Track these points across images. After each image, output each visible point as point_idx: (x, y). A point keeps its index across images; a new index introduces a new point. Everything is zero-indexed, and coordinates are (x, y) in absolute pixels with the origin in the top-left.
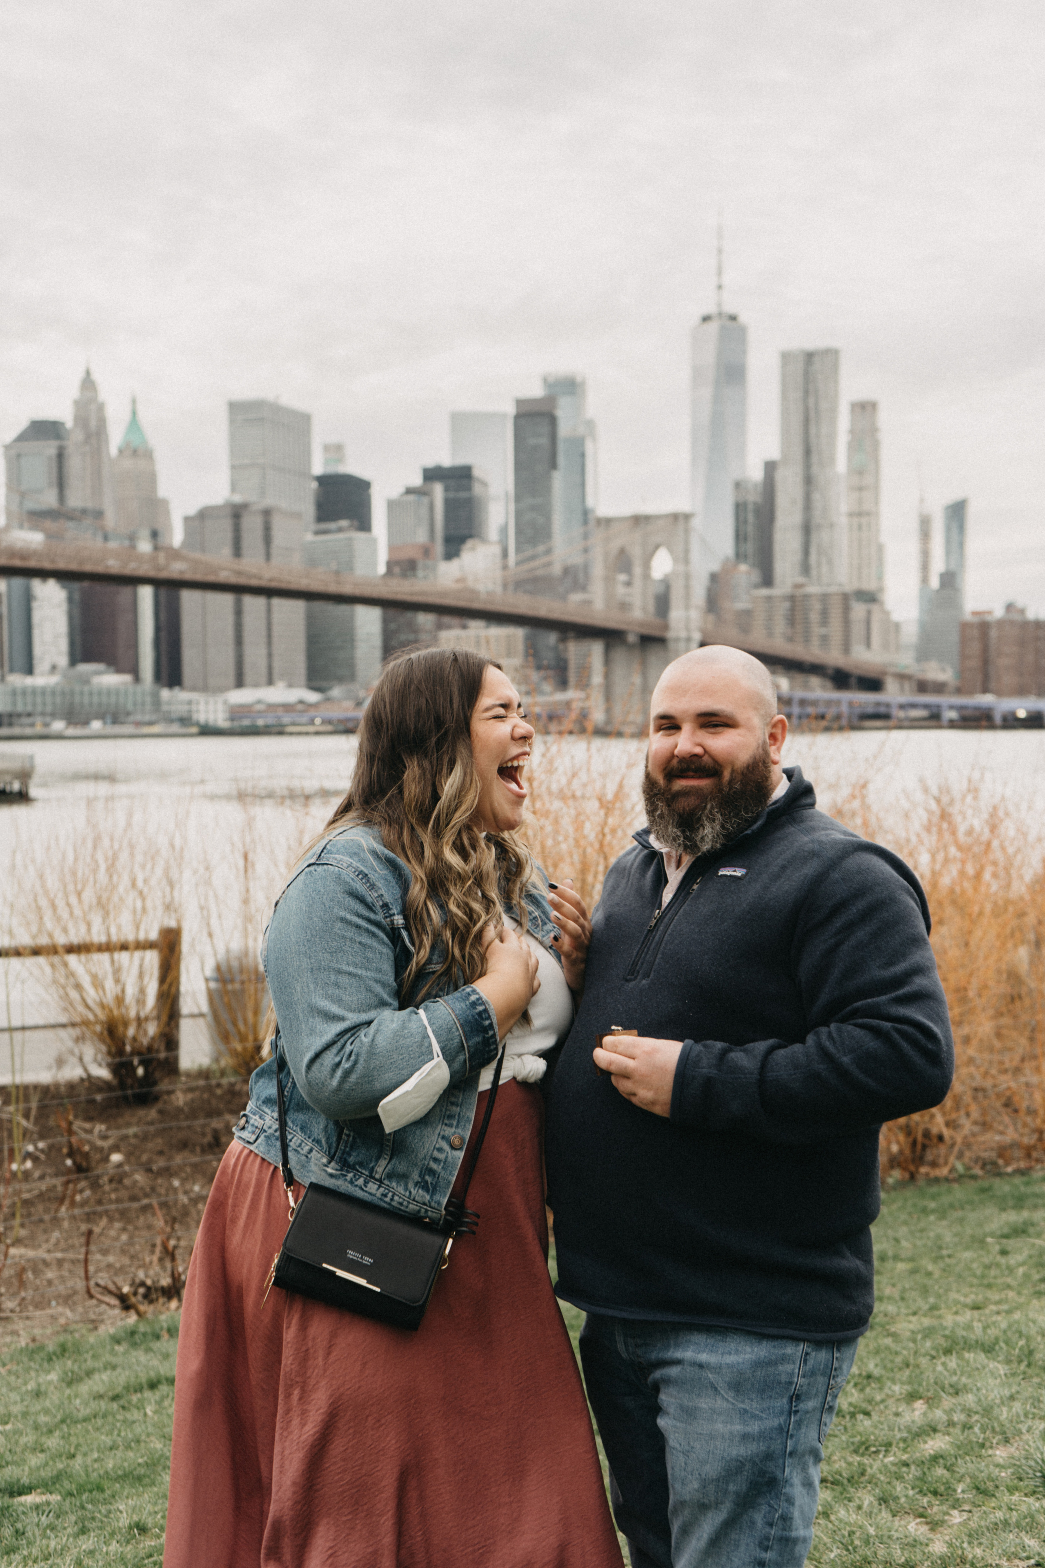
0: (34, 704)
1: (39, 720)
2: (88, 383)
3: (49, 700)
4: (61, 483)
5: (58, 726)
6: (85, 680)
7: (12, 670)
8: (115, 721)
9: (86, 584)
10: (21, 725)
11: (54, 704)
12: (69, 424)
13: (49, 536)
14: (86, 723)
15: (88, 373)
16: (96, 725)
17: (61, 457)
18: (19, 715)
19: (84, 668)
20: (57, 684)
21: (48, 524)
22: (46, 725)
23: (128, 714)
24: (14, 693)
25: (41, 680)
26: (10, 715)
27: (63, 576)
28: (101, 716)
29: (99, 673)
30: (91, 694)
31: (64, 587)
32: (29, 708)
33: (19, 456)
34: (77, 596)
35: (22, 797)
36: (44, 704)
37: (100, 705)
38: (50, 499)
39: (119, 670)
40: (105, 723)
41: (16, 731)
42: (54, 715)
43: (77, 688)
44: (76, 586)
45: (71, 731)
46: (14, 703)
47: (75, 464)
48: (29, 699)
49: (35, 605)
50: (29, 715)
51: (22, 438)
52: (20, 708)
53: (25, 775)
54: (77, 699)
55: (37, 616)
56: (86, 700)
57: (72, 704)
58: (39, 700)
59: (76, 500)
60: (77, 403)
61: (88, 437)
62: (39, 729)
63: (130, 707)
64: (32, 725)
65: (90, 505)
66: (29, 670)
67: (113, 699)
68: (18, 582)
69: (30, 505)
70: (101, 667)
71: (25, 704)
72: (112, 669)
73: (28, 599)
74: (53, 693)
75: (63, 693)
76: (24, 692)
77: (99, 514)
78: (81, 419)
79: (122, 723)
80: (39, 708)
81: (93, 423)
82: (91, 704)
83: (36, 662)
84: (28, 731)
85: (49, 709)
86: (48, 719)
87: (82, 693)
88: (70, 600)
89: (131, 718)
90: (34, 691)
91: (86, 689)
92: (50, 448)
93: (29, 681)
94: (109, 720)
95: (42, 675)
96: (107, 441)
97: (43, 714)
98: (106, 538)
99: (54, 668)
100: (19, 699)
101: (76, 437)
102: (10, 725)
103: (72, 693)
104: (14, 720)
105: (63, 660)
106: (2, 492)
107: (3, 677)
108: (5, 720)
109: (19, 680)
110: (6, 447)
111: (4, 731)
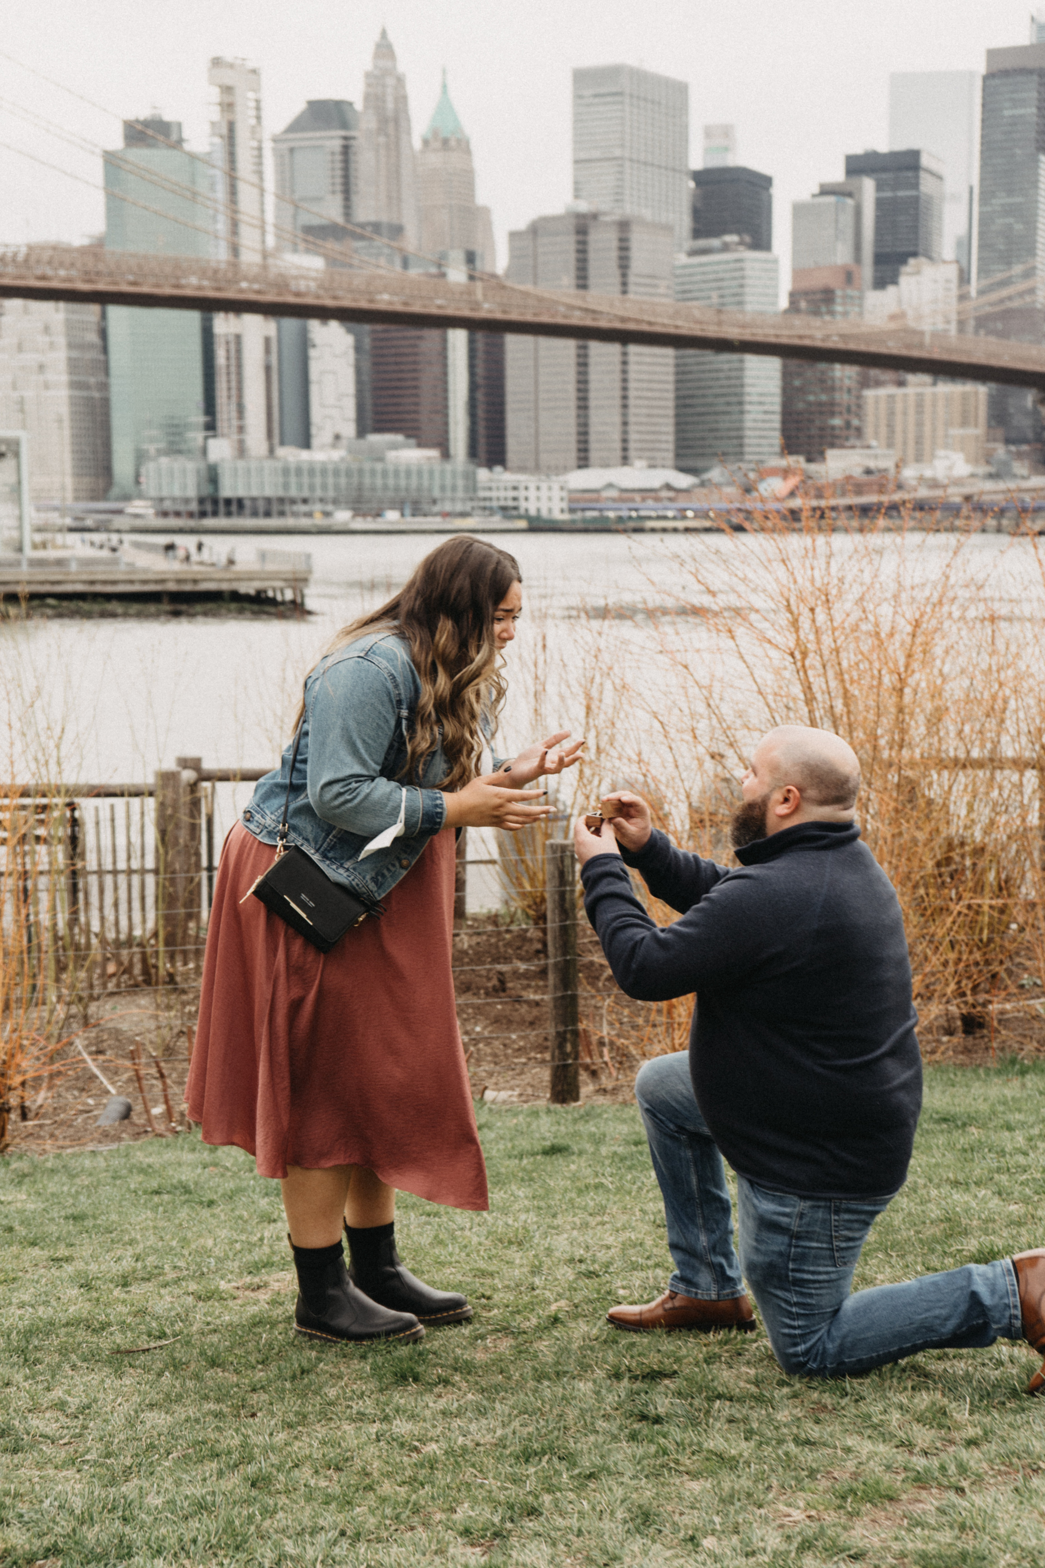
0: (312, 488)
1: (317, 508)
2: (384, 49)
3: (330, 480)
4: (347, 189)
5: (342, 516)
6: (377, 456)
7: (282, 443)
8: (417, 512)
9: (379, 327)
10: (295, 514)
11: (337, 487)
12: (359, 106)
13: (331, 261)
14: (378, 513)
15: (384, 34)
16: (392, 516)
17: (346, 151)
18: (293, 501)
19: (375, 439)
20: (342, 459)
21: (330, 244)
22: (327, 514)
23: (433, 502)
24: (286, 472)
25: (320, 454)
26: (281, 500)
27: (349, 316)
28: (399, 505)
29: (395, 447)
30: (384, 473)
31: (349, 331)
32: (306, 494)
33: (291, 151)
34: (367, 341)
36: (324, 487)
37: (397, 489)
38: (331, 210)
39: (420, 445)
40: (403, 515)
41: (290, 522)
42: (336, 502)
43: (367, 466)
44: (367, 328)
45: (359, 524)
46: (286, 486)
47: (365, 162)
48: (305, 479)
49: (313, 353)
50: (305, 501)
51: (296, 126)
52: (293, 493)
54: (367, 481)
55: (316, 369)
56: (379, 482)
57: (360, 488)
58: (318, 480)
59: (365, 212)
60: (368, 77)
61: (383, 121)
62: (318, 520)
63: (437, 493)
64: (309, 515)
65: (384, 218)
66: (306, 443)
67: (414, 481)
68: (290, 324)
69: (307, 218)
70: (399, 438)
71: (300, 487)
72: (412, 441)
73: (304, 344)
74: (336, 473)
75: (349, 473)
76: (299, 471)
77: (397, 230)
78: (374, 99)
79: (425, 515)
80: (319, 493)
81: (390, 105)
82: (385, 487)
83: (314, 430)
84: (304, 522)
85: (331, 493)
86: (329, 508)
87: (373, 473)
88: (358, 348)
89: (439, 508)
90: (312, 470)
91: (379, 466)
92: (332, 140)
93: (305, 455)
94: (408, 511)
95: (322, 447)
96: (407, 129)
97: (322, 500)
98: (405, 264)
99: (337, 438)
100: (293, 480)
101: (367, 123)
102: (282, 514)
103: (361, 472)
104: (288, 508)
105: (349, 429)
106: (270, 201)
107: (272, 451)
108: (275, 507)
109: (291, 454)
110: (276, 140)
111: (274, 522)
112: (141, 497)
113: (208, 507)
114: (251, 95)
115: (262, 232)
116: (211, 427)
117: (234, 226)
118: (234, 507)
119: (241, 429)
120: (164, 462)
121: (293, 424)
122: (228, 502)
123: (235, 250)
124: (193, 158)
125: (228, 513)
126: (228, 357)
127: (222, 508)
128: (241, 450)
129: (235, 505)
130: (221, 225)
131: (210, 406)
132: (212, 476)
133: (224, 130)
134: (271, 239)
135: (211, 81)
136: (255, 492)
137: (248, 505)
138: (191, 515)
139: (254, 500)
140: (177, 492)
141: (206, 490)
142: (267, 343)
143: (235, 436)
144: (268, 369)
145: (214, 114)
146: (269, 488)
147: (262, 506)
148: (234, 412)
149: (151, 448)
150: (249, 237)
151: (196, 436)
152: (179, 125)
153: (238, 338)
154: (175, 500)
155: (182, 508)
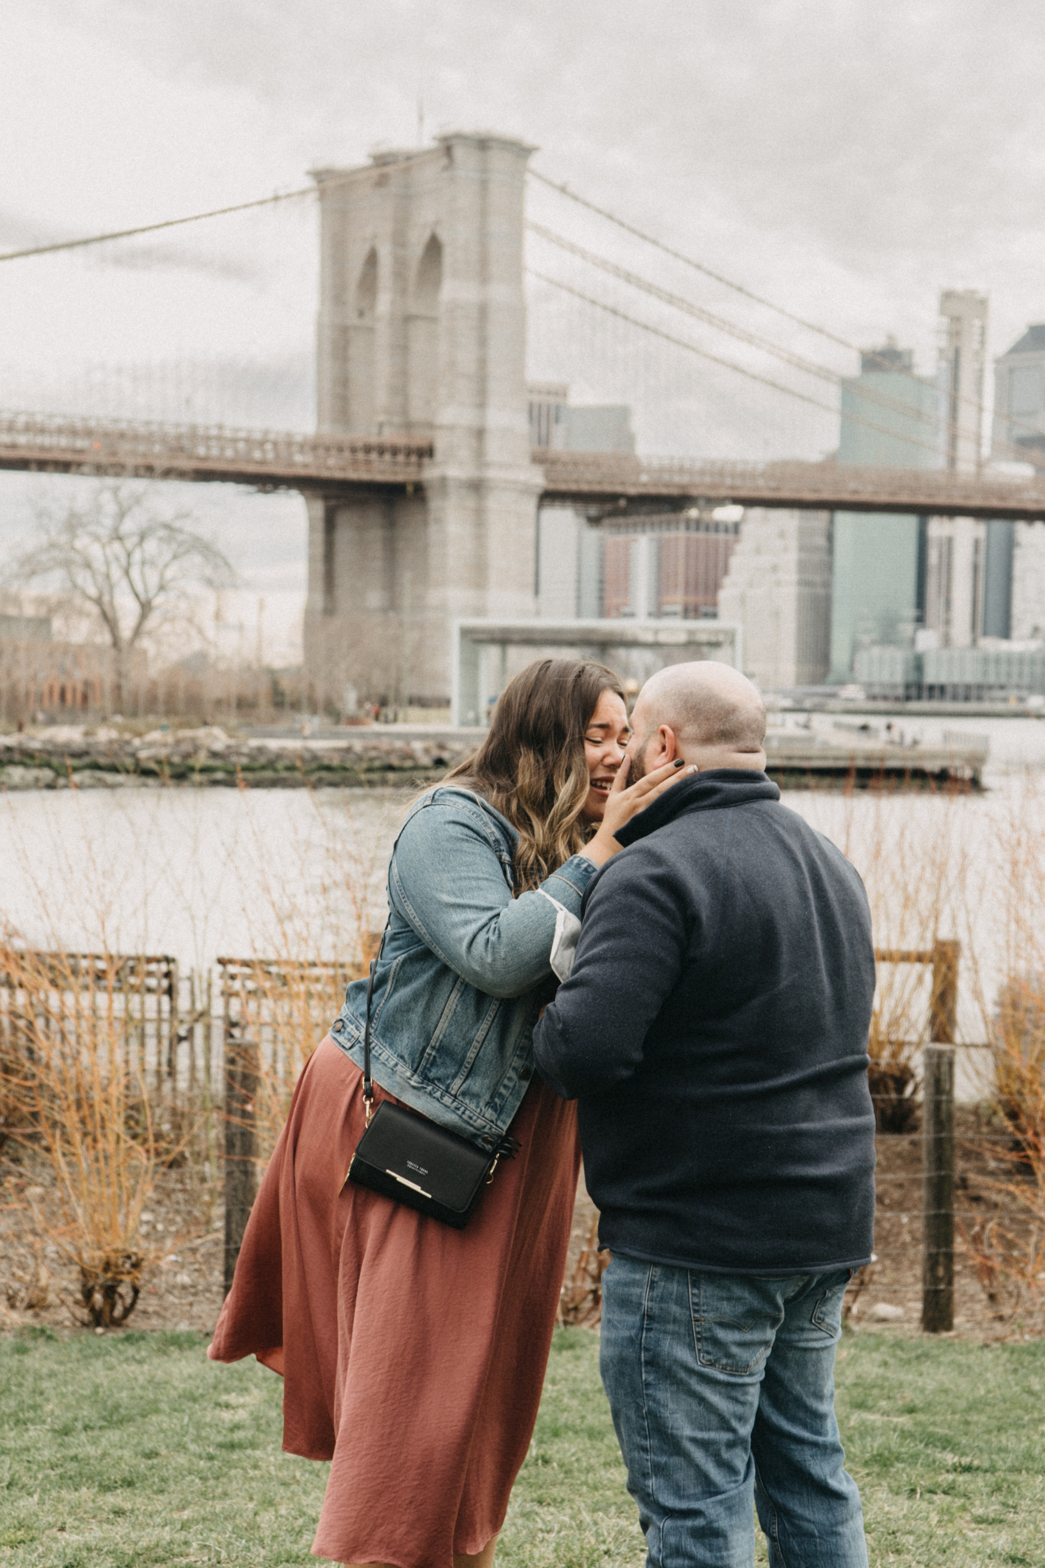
0: (1009, 675)
1: (1013, 694)
3: (1026, 670)
5: (1036, 701)
7: (985, 633)
10: (992, 700)
11: (1032, 674)
18: (990, 687)
20: (1039, 650)
21: (1036, 454)
22: (1021, 700)
24: (986, 660)
25: (1020, 645)
26: (980, 687)
32: (1003, 680)
35: (975, 785)
36: (1020, 675)
41: (986, 706)
42: (1031, 689)
46: (985, 673)
48: (1004, 668)
49: (1018, 552)
50: (1002, 687)
51: (1016, 349)
52: (992, 679)
53: (977, 760)
55: (1019, 566)
58: (1015, 669)
62: (1013, 705)
64: (1005, 700)
66: (1006, 633)
68: (998, 526)
69: (1021, 432)
71: (998, 674)
73: (1010, 544)
74: (1033, 662)
76: (998, 661)
80: (1015, 679)
83: (1015, 622)
84: (999, 707)
85: (1026, 680)
86: (1024, 693)
90: (1009, 659)
93: (1004, 646)
95: (1021, 638)
97: (1019, 687)
99: (1036, 630)
100: (992, 668)
102: (980, 698)
104: (986, 694)
106: (988, 419)
107: (974, 641)
108: (974, 693)
109: (992, 645)
110: (998, 361)
111: (972, 706)
112: (854, 681)
113: (913, 692)
114: (977, 323)
115: (979, 444)
116: (920, 620)
117: (953, 440)
118: (937, 692)
119: (948, 622)
120: (876, 651)
121: (995, 617)
122: (931, 688)
123: (952, 461)
124: (920, 381)
125: (931, 697)
126: (940, 556)
127: (925, 693)
128: (947, 641)
129: (938, 691)
130: (942, 440)
131: (921, 601)
132: (918, 665)
133: (951, 355)
134: (986, 451)
135: (942, 312)
136: (956, 678)
137: (949, 691)
138: (897, 699)
139: (955, 687)
140: (886, 677)
141: (912, 677)
142: (977, 543)
143: (942, 629)
144: (975, 568)
145: (943, 342)
146: (969, 675)
147: (961, 692)
148: (942, 607)
149: (866, 639)
150: (965, 450)
151: (907, 628)
152: (910, 353)
153: (950, 540)
154: (882, 685)
155: (888, 692)
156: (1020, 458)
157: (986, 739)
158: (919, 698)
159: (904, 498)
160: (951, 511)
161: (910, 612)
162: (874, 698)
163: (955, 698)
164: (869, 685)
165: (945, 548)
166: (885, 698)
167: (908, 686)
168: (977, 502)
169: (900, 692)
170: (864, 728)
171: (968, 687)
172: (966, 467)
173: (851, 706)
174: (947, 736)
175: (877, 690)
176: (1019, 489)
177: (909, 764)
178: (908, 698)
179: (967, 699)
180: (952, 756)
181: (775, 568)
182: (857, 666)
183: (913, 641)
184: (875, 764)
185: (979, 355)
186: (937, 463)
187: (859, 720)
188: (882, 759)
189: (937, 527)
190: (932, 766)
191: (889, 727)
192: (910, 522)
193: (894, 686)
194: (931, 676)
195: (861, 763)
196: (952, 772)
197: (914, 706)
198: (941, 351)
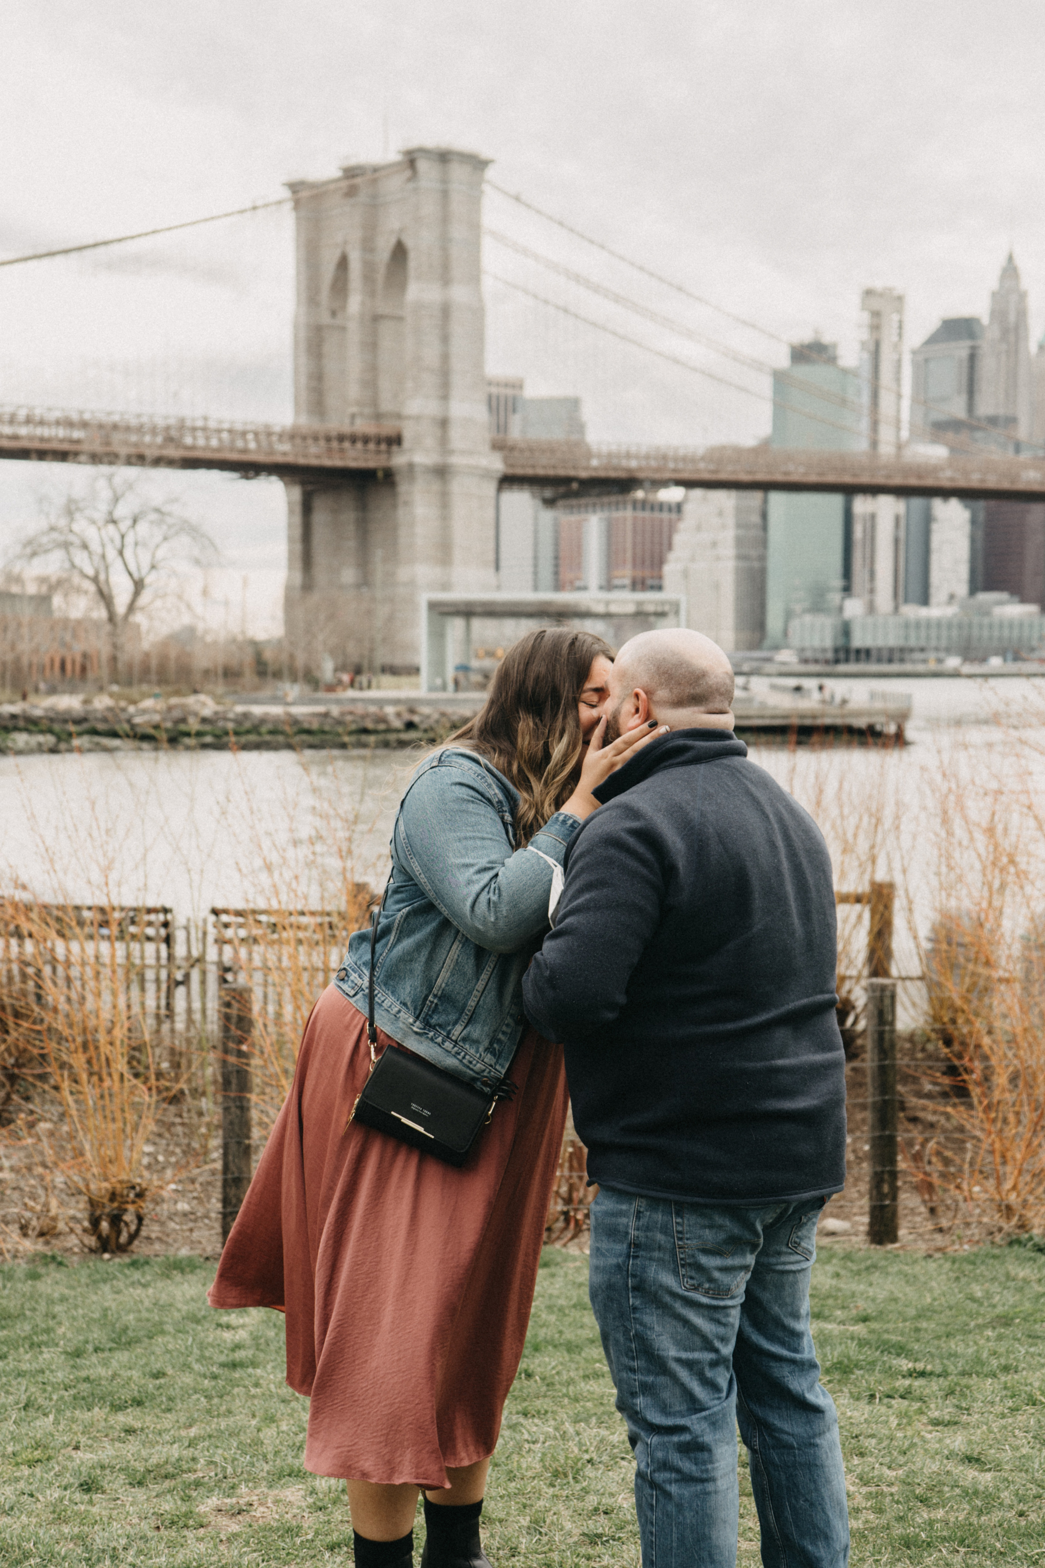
0: (928, 638)
1: (932, 656)
2: (1010, 270)
3: (944, 633)
4: (971, 390)
5: (953, 662)
6: (985, 612)
7: (906, 601)
8: (1017, 658)
9: (993, 503)
10: (913, 661)
11: (949, 638)
12: (985, 320)
13: (953, 449)
14: (984, 660)
15: (1010, 259)
16: (995, 662)
17: (973, 358)
18: (912, 650)
19: (984, 597)
20: (955, 615)
21: (950, 435)
22: (940, 661)
23: (1032, 650)
24: (907, 626)
25: (938, 611)
26: (902, 650)
27: (966, 494)
28: (1002, 652)
29: (1001, 603)
30: (991, 626)
31: (966, 507)
32: (922, 643)
33: (926, 361)
34: (981, 516)
35: (899, 740)
36: (939, 638)
37: (1000, 639)
38: (957, 409)
39: (1023, 600)
40: (1005, 660)
41: (908, 667)
42: (948, 650)
43: (976, 620)
44: (981, 504)
45: (967, 669)
46: (906, 638)
47: (988, 365)
48: (923, 632)
49: (935, 527)
50: (922, 650)
51: (931, 341)
52: (912, 643)
53: (902, 717)
54: (975, 632)
55: (936, 538)
56: (986, 633)
57: (969, 639)
58: (933, 633)
59: (986, 407)
60: (994, 294)
61: (1005, 332)
62: (932, 666)
63: (1035, 643)
64: (925, 661)
65: (1001, 411)
66: (925, 600)
67: (1016, 633)
68: (917, 502)
69: (938, 415)
70: (1004, 596)
71: (918, 638)
72: (1016, 599)
73: (928, 519)
74: (950, 626)
75: (960, 626)
76: (918, 625)
77: (1011, 421)
78: (998, 313)
79: (1024, 660)
80: (933, 643)
81: (1012, 318)
82: (991, 638)
83: (933, 591)
84: (920, 668)
85: (944, 643)
86: (942, 655)
87: (981, 626)
88: (973, 522)
89: (1036, 655)
90: (928, 624)
91: (986, 621)
92: (961, 350)
93: (923, 612)
94: (1010, 656)
95: (939, 605)
96: (1026, 338)
97: (937, 649)
98: (1018, 449)
99: (952, 597)
100: (913, 634)
101: (991, 334)
102: (902, 660)
103: (970, 626)
104: (907, 656)
105: (962, 589)
106: (906, 403)
107: (896, 609)
108: (897, 655)
109: (913, 612)
110: (914, 353)
111: (895, 668)
112: (788, 647)
113: (842, 655)
114: (895, 317)
115: (898, 429)
116: (847, 589)
117: (875, 425)
118: (863, 656)
119: (872, 591)
120: (808, 618)
121: (915, 588)
122: (858, 651)
123: (874, 444)
124: (845, 372)
125: (858, 660)
126: (864, 531)
127: (852, 656)
128: (871, 608)
129: (864, 654)
130: (864, 425)
131: (847, 572)
132: (846, 630)
133: (872, 347)
134: (905, 434)
135: (864, 308)
136: (880, 642)
137: (874, 654)
138: (827, 662)
139: (879, 650)
140: (817, 643)
141: (841, 642)
142: (897, 519)
143: (867, 597)
144: (896, 541)
145: (865, 335)
146: (891, 639)
147: (885, 654)
148: (867, 577)
149: (798, 608)
150: (886, 434)
151: (835, 597)
152: (834, 346)
153: (873, 517)
154: (814, 650)
155: (820, 656)
156: (935, 439)
157: (909, 697)
158: (847, 660)
159: (831, 478)
160: (874, 490)
161: (837, 582)
162: (805, 661)
163: (879, 660)
164: (802, 650)
165: (868, 525)
166: (816, 661)
167: (836, 650)
168: (897, 481)
169: (830, 655)
170: (798, 689)
171: (891, 650)
172: (886, 449)
173: (784, 669)
174: (873, 696)
175: (809, 654)
176: (936, 469)
177: (839, 721)
178: (837, 661)
179: (890, 661)
180: (878, 713)
181: (714, 544)
182: (791, 631)
183: (841, 609)
184: (808, 722)
185: (897, 347)
186: (862, 445)
187: (793, 682)
188: (814, 717)
189: (862, 505)
190: (861, 723)
191: (821, 688)
192: (836, 501)
193: (824, 650)
194: (858, 641)
195: (796, 721)
196: (878, 728)
197: (842, 668)
198: (863, 344)
